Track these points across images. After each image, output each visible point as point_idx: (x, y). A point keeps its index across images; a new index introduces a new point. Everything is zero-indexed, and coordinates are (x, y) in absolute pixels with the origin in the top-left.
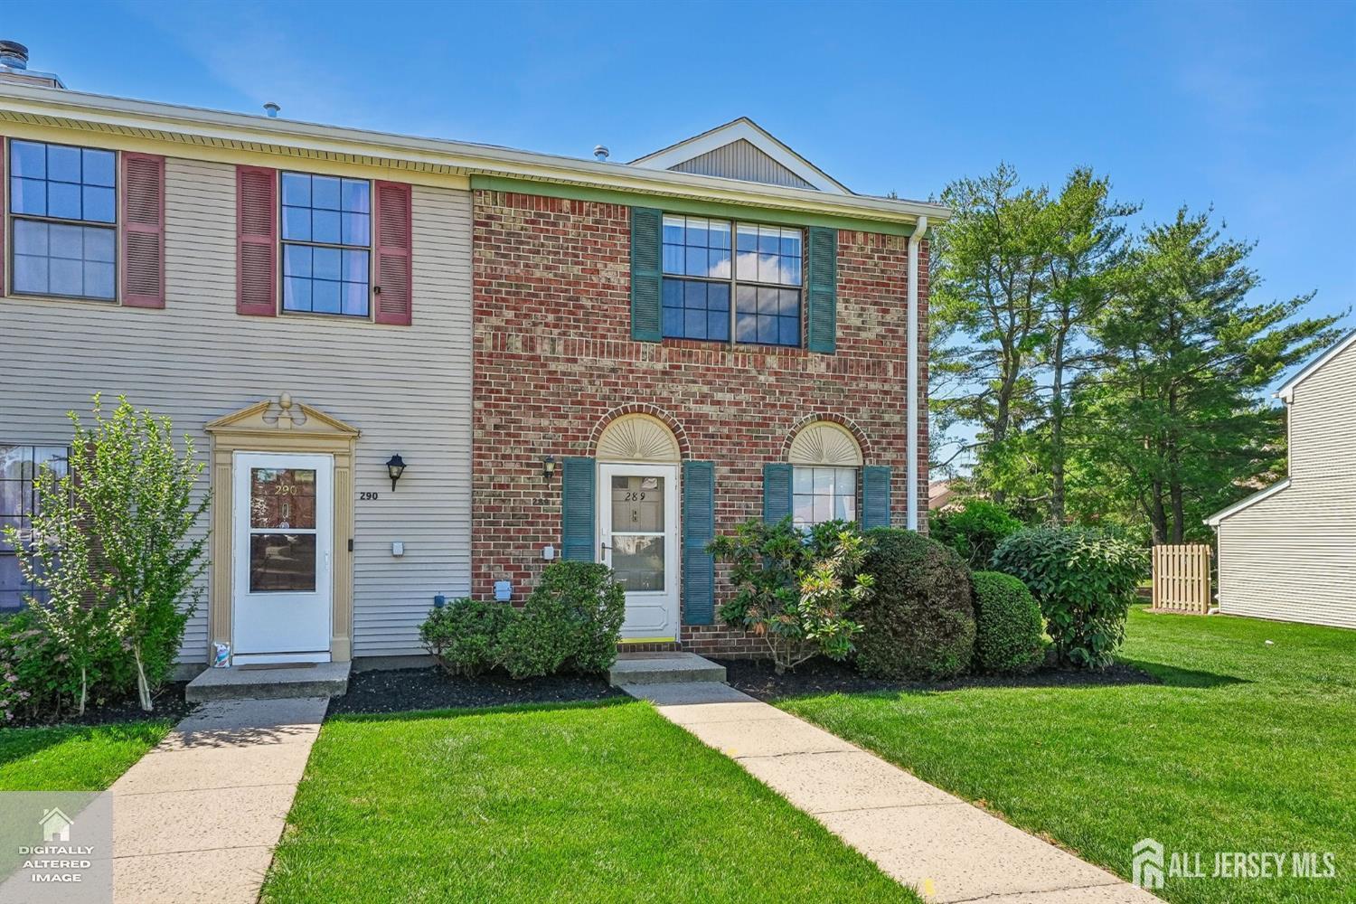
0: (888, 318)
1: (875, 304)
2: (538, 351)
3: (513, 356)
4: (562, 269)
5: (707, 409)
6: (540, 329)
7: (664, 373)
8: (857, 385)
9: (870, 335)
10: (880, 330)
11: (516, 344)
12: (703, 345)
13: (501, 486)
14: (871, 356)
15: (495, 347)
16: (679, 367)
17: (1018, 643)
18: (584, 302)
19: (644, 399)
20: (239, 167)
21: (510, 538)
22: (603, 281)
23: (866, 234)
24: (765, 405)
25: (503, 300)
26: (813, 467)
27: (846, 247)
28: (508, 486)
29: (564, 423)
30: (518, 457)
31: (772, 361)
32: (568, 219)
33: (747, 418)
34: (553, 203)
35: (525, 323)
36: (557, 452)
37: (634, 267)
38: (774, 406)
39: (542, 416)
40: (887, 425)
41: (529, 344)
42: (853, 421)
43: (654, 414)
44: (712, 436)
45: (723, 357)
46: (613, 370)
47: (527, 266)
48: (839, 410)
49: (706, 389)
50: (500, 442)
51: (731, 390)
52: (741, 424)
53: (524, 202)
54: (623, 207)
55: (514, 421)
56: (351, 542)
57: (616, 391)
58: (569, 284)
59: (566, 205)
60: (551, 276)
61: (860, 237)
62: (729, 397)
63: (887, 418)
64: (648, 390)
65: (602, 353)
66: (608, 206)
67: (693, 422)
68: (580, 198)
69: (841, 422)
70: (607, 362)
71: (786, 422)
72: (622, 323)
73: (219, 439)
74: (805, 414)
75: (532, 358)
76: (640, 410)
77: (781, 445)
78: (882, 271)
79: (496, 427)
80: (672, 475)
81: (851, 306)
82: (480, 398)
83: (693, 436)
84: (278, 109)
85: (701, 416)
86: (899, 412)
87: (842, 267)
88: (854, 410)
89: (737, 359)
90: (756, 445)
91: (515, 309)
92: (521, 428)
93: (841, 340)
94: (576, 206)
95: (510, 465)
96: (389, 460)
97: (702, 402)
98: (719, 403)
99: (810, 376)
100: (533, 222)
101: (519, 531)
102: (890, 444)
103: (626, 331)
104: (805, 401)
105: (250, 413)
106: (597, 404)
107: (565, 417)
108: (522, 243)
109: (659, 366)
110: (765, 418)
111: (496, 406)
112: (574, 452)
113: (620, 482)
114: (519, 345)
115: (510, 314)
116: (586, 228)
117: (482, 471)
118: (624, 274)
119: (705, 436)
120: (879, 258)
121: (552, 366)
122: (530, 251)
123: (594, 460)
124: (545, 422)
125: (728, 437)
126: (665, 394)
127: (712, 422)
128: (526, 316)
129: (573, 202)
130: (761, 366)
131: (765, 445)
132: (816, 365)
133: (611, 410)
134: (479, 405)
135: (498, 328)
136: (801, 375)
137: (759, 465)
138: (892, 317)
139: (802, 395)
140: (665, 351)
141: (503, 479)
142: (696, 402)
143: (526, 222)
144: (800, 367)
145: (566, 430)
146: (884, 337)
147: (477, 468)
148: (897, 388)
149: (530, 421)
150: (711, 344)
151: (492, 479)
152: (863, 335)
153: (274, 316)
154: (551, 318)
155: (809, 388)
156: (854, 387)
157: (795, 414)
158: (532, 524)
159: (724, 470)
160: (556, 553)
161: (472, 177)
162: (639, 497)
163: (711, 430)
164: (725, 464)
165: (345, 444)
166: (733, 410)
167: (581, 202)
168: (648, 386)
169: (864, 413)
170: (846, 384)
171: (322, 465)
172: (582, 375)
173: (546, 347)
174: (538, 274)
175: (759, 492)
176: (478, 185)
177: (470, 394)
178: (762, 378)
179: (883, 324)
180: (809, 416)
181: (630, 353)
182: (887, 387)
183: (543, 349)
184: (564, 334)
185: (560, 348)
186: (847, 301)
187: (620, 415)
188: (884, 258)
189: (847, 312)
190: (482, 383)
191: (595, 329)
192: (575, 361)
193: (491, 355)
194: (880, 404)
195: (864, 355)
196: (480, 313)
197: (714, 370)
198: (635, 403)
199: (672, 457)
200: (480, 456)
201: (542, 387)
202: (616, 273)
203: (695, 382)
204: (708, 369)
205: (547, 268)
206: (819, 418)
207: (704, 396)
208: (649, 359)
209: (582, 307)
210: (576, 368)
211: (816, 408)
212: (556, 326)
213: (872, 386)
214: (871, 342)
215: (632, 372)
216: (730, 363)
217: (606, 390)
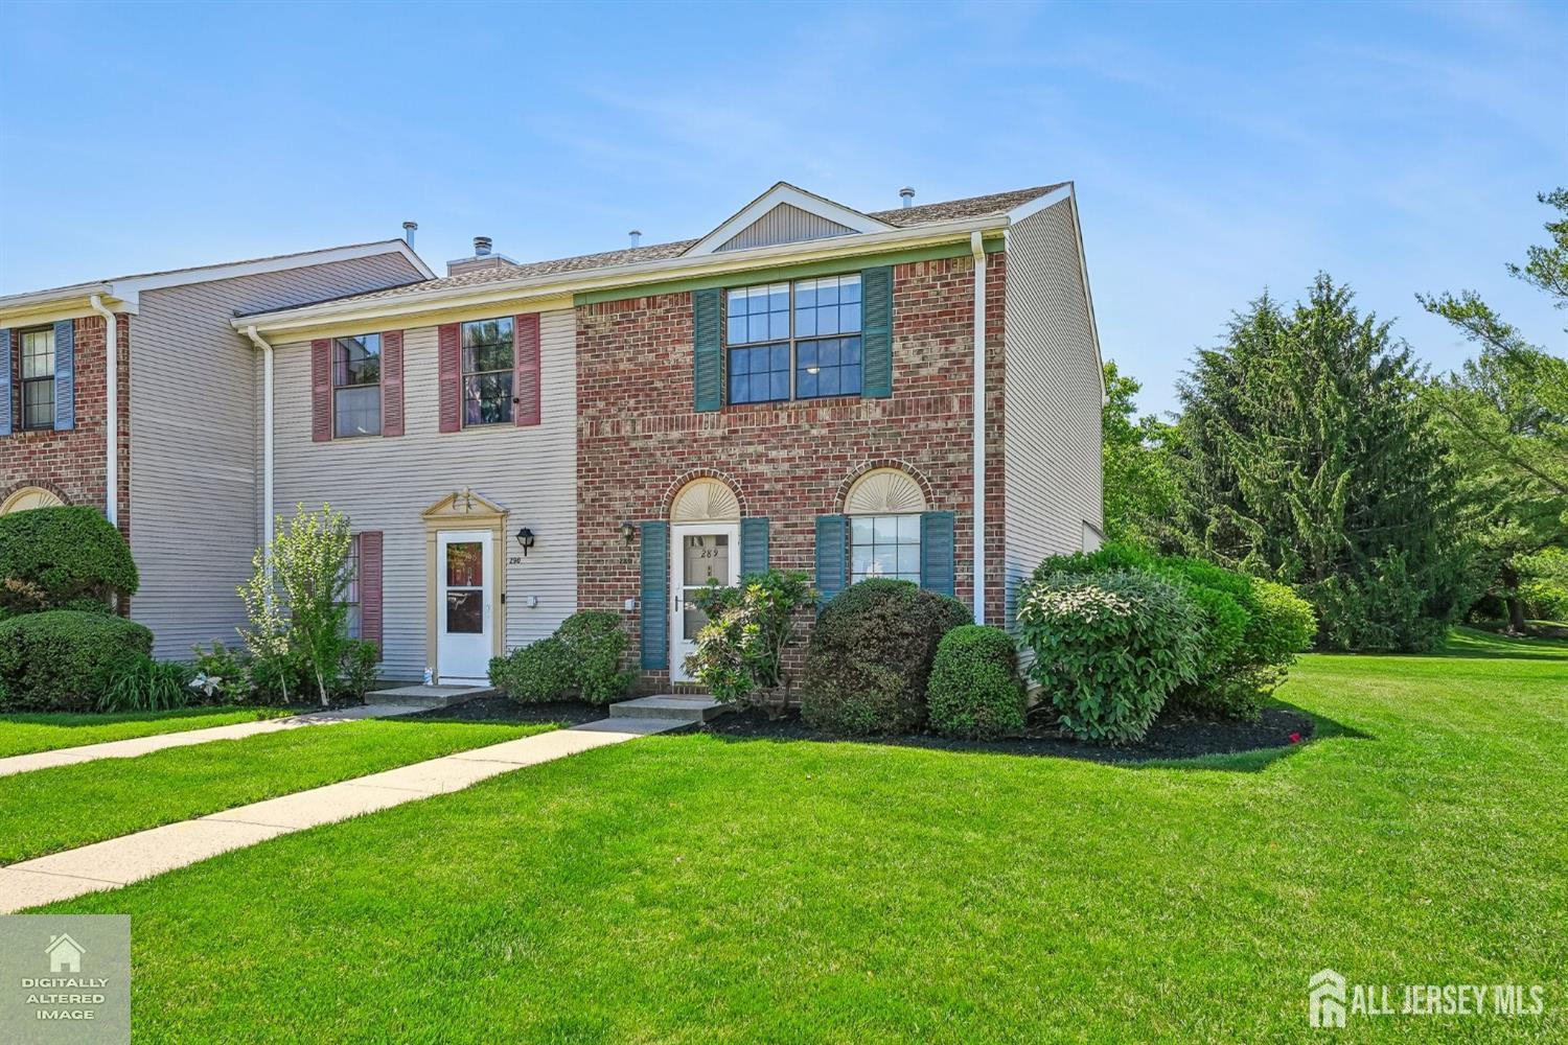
0: (953, 348)
1: (937, 336)
2: (623, 433)
3: (604, 440)
4: (641, 359)
5: (763, 468)
6: (623, 415)
7: (723, 438)
8: (916, 426)
9: (933, 371)
10: (944, 363)
11: (607, 428)
12: (757, 407)
13: (597, 549)
14: (932, 393)
15: (591, 434)
16: (736, 431)
17: (954, 703)
18: (658, 384)
19: (705, 465)
20: (439, 326)
21: (603, 592)
22: (672, 363)
23: (927, 263)
24: (817, 459)
25: (597, 393)
26: (873, 516)
27: (904, 282)
28: (601, 549)
29: (642, 492)
30: (608, 524)
31: (824, 414)
32: (644, 314)
33: (799, 472)
34: (631, 303)
35: (613, 411)
36: (637, 518)
37: (698, 345)
38: (826, 458)
39: (626, 487)
40: (952, 465)
41: (616, 427)
42: (911, 465)
43: (714, 477)
44: (767, 493)
45: (777, 416)
46: (680, 441)
47: (614, 362)
48: (895, 455)
49: (761, 448)
50: (595, 512)
51: (785, 447)
52: (794, 478)
53: (612, 308)
54: (688, 293)
55: (605, 494)
56: (503, 596)
57: (683, 460)
58: (645, 370)
59: (644, 301)
60: (632, 367)
61: (920, 268)
62: (783, 454)
63: (951, 458)
64: (709, 456)
65: (672, 427)
66: (676, 295)
67: (749, 481)
68: (652, 295)
69: (899, 466)
70: (675, 434)
71: (839, 473)
72: (687, 399)
73: (430, 523)
74: (858, 463)
75: (618, 439)
76: (703, 475)
77: (834, 496)
78: (946, 299)
79: (593, 500)
80: (733, 531)
81: (908, 344)
82: (581, 477)
83: (750, 494)
84: (639, 234)
85: (757, 475)
86: (966, 450)
87: (899, 304)
88: (912, 453)
89: (789, 416)
90: (808, 498)
91: (606, 399)
92: (610, 500)
93: (897, 381)
94: (652, 302)
95: (602, 531)
96: (518, 533)
97: (758, 462)
98: (772, 461)
99: (865, 424)
100: (618, 323)
101: (610, 587)
102: (955, 486)
103: (691, 404)
104: (858, 450)
105: (444, 503)
106: (667, 473)
107: (643, 487)
108: (610, 343)
109: (719, 433)
110: (817, 472)
111: (592, 483)
112: (649, 517)
113: (689, 541)
114: (609, 429)
115: (601, 405)
116: (659, 318)
117: (583, 537)
118: (689, 354)
119: (761, 493)
120: (943, 286)
121: (633, 444)
122: (617, 348)
123: (668, 523)
124: (628, 493)
125: (782, 493)
126: (723, 458)
127: (768, 480)
128: (613, 404)
129: (648, 298)
130: (813, 419)
131: (818, 498)
132: (871, 412)
133: (679, 477)
134: (581, 482)
135: (593, 418)
136: (855, 424)
137: (811, 519)
138: (957, 347)
139: (856, 443)
140: (724, 418)
141: (597, 543)
142: (752, 462)
143: (614, 324)
144: (854, 416)
145: (644, 498)
146: (947, 370)
147: (581, 536)
148: (964, 424)
149: (617, 493)
150: (764, 405)
151: (589, 543)
152: (923, 372)
153: (459, 430)
154: (632, 402)
155: (863, 436)
156: (913, 428)
157: (849, 464)
158: (619, 580)
159: (778, 525)
160: (636, 605)
161: (577, 295)
162: (712, 553)
163: (767, 487)
164: (778, 519)
165: (498, 521)
166: (786, 466)
167: (654, 297)
168: (709, 452)
169: (925, 456)
170: (904, 427)
171: (486, 538)
172: (656, 449)
173: (628, 428)
174: (622, 367)
175: (812, 545)
176: (581, 302)
177: (575, 475)
178: (814, 432)
179: (947, 356)
180: (863, 464)
181: (694, 424)
182: (951, 425)
183: (626, 430)
184: (642, 415)
185: (639, 428)
186: (905, 339)
187: (687, 482)
188: (948, 284)
189: (905, 351)
190: (582, 465)
191: (666, 407)
192: (650, 437)
193: (588, 441)
194: (943, 444)
195: (924, 393)
196: (581, 407)
197: (768, 429)
198: (699, 469)
199: (733, 516)
200: (582, 525)
201: (626, 463)
202: (681, 353)
203: (750, 443)
204: (762, 430)
205: (629, 360)
206: (875, 466)
207: (760, 455)
208: (712, 425)
209: (656, 389)
210: (652, 443)
211: (870, 456)
212: (636, 409)
213: (934, 425)
214: (932, 378)
215: (695, 441)
216: (783, 421)
217: (674, 460)
